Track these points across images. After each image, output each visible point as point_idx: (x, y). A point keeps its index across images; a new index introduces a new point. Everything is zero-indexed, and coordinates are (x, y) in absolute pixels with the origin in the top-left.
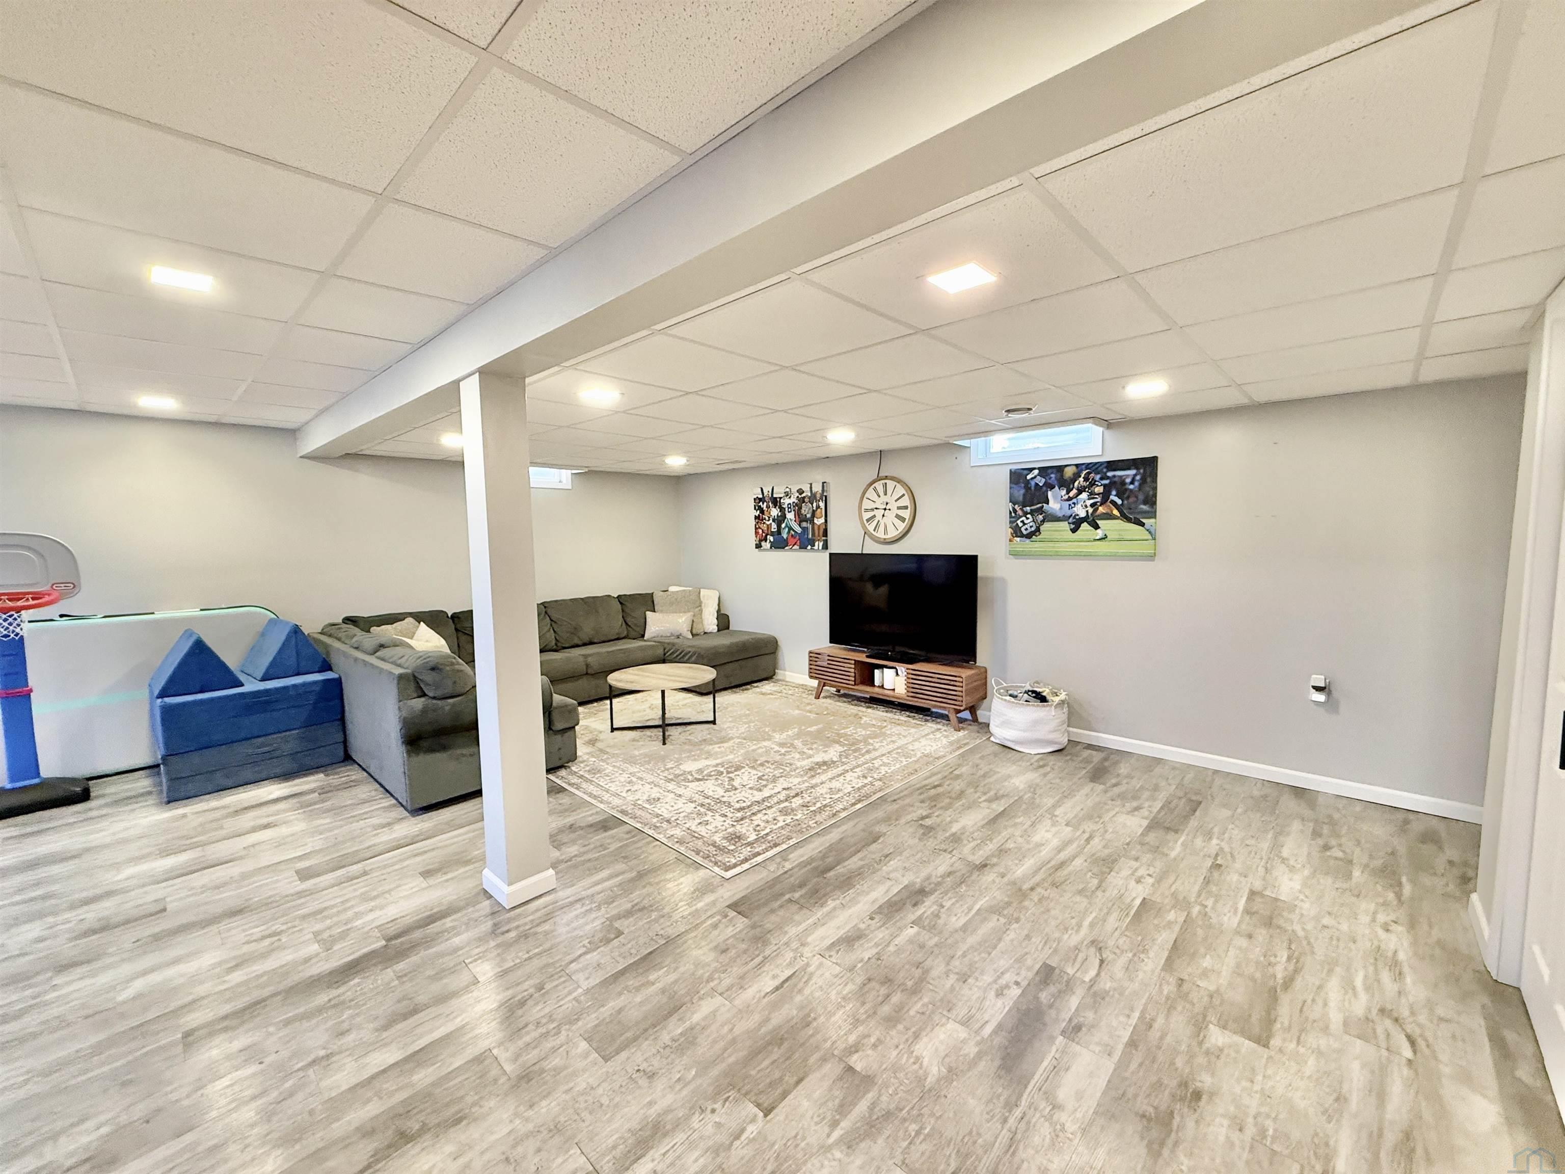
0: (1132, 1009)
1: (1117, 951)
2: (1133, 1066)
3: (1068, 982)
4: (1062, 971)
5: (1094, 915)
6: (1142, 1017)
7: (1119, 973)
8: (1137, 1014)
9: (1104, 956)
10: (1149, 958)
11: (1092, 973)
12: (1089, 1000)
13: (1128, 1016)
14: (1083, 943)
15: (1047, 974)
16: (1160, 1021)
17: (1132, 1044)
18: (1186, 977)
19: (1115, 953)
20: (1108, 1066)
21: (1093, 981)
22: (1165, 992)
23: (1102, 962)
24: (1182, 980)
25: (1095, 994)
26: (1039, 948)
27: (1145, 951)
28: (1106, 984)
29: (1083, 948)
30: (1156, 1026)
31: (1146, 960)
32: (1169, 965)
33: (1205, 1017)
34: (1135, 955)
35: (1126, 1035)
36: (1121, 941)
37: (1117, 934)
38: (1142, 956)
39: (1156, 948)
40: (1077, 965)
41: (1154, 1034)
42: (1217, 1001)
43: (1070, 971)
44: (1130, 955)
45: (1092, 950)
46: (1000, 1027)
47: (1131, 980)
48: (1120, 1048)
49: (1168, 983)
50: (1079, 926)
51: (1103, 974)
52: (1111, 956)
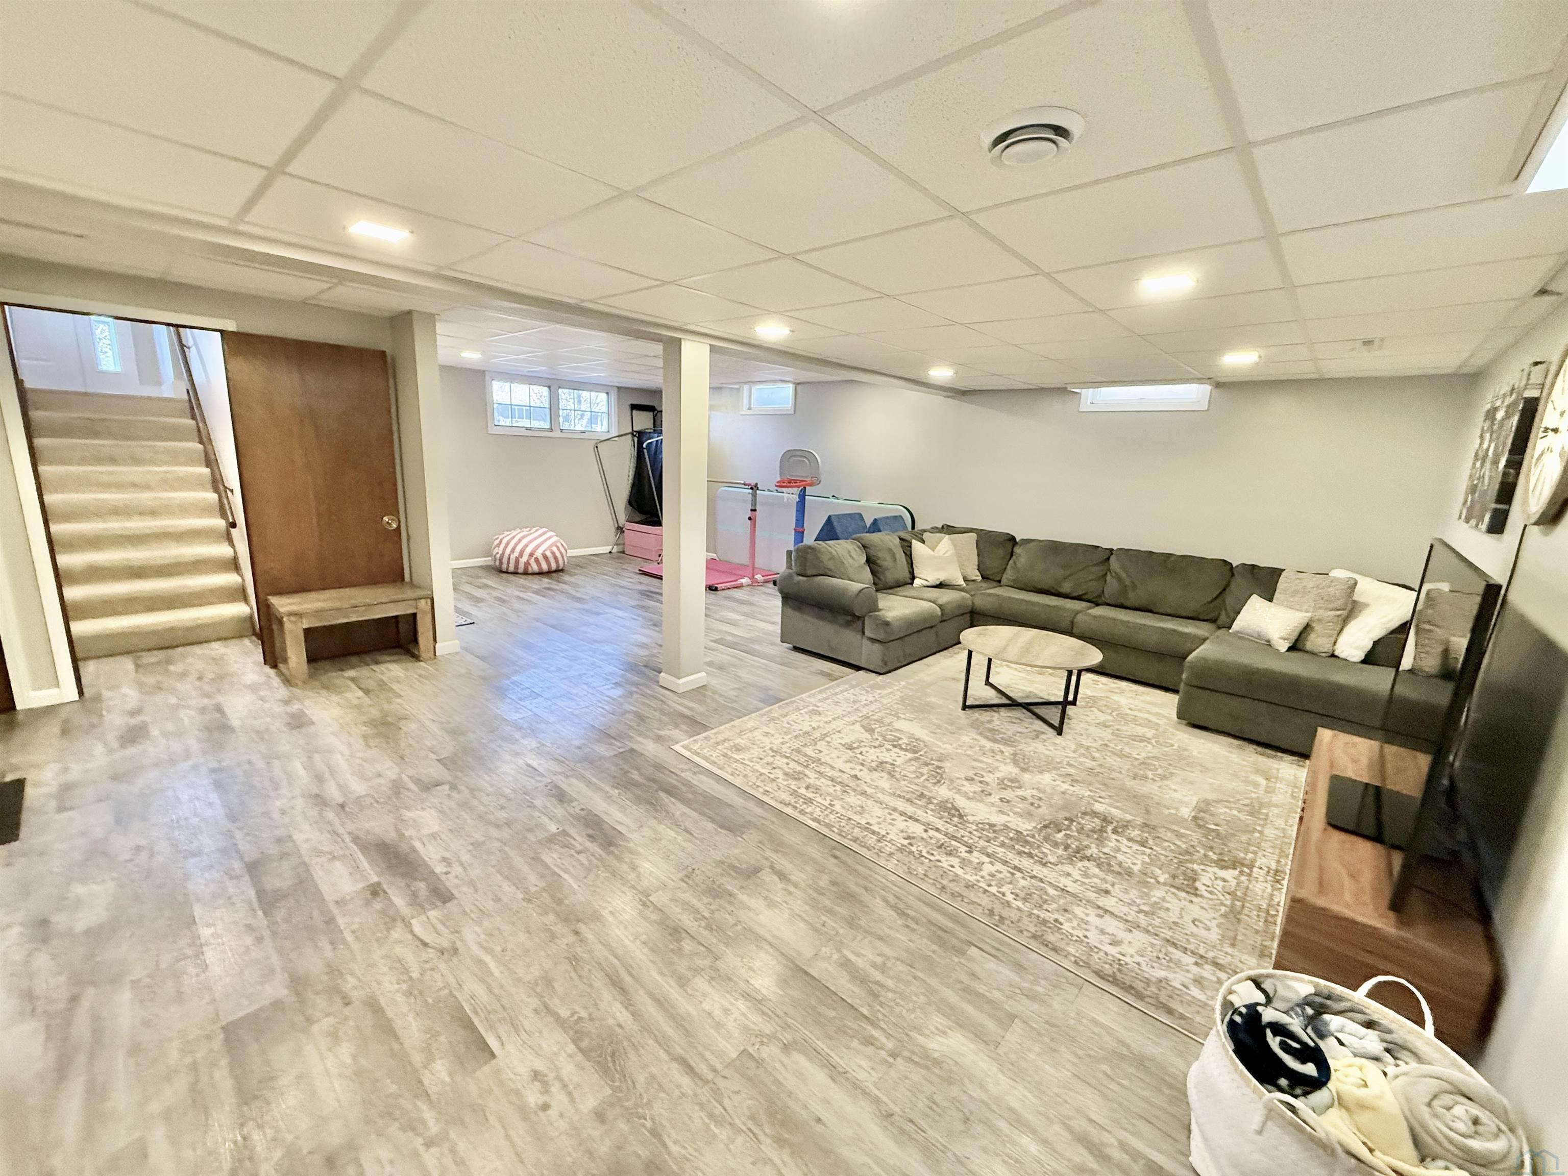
0: (357, 939)
1: (427, 966)
2: (316, 913)
3: (423, 907)
4: (436, 906)
5: (497, 973)
6: (344, 941)
7: (399, 950)
8: (350, 938)
9: (430, 950)
10: (398, 991)
11: (417, 929)
12: (392, 912)
13: (353, 932)
14: (462, 941)
15: (442, 896)
16: (328, 952)
17: (330, 920)
18: (347, 1011)
19: (427, 962)
20: (329, 895)
21: (408, 926)
22: (349, 978)
23: (425, 944)
24: (347, 1004)
25: (394, 920)
26: (476, 903)
27: (409, 994)
28: (397, 933)
29: (453, 937)
30: (328, 947)
31: (397, 986)
32: (374, 1007)
33: (298, 994)
34: (411, 978)
35: (341, 921)
36: (437, 977)
37: (452, 980)
38: (404, 986)
39: (405, 1009)
40: (434, 921)
41: (324, 943)
42: (299, 1019)
43: (433, 914)
44: (415, 975)
45: (446, 944)
46: (414, 850)
47: (385, 957)
48: (336, 911)
49: (355, 988)
50: (489, 951)
51: (410, 937)
52: (424, 956)
